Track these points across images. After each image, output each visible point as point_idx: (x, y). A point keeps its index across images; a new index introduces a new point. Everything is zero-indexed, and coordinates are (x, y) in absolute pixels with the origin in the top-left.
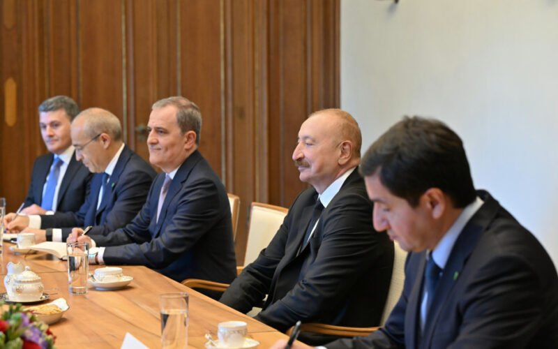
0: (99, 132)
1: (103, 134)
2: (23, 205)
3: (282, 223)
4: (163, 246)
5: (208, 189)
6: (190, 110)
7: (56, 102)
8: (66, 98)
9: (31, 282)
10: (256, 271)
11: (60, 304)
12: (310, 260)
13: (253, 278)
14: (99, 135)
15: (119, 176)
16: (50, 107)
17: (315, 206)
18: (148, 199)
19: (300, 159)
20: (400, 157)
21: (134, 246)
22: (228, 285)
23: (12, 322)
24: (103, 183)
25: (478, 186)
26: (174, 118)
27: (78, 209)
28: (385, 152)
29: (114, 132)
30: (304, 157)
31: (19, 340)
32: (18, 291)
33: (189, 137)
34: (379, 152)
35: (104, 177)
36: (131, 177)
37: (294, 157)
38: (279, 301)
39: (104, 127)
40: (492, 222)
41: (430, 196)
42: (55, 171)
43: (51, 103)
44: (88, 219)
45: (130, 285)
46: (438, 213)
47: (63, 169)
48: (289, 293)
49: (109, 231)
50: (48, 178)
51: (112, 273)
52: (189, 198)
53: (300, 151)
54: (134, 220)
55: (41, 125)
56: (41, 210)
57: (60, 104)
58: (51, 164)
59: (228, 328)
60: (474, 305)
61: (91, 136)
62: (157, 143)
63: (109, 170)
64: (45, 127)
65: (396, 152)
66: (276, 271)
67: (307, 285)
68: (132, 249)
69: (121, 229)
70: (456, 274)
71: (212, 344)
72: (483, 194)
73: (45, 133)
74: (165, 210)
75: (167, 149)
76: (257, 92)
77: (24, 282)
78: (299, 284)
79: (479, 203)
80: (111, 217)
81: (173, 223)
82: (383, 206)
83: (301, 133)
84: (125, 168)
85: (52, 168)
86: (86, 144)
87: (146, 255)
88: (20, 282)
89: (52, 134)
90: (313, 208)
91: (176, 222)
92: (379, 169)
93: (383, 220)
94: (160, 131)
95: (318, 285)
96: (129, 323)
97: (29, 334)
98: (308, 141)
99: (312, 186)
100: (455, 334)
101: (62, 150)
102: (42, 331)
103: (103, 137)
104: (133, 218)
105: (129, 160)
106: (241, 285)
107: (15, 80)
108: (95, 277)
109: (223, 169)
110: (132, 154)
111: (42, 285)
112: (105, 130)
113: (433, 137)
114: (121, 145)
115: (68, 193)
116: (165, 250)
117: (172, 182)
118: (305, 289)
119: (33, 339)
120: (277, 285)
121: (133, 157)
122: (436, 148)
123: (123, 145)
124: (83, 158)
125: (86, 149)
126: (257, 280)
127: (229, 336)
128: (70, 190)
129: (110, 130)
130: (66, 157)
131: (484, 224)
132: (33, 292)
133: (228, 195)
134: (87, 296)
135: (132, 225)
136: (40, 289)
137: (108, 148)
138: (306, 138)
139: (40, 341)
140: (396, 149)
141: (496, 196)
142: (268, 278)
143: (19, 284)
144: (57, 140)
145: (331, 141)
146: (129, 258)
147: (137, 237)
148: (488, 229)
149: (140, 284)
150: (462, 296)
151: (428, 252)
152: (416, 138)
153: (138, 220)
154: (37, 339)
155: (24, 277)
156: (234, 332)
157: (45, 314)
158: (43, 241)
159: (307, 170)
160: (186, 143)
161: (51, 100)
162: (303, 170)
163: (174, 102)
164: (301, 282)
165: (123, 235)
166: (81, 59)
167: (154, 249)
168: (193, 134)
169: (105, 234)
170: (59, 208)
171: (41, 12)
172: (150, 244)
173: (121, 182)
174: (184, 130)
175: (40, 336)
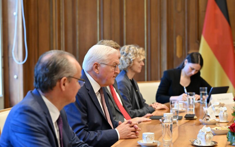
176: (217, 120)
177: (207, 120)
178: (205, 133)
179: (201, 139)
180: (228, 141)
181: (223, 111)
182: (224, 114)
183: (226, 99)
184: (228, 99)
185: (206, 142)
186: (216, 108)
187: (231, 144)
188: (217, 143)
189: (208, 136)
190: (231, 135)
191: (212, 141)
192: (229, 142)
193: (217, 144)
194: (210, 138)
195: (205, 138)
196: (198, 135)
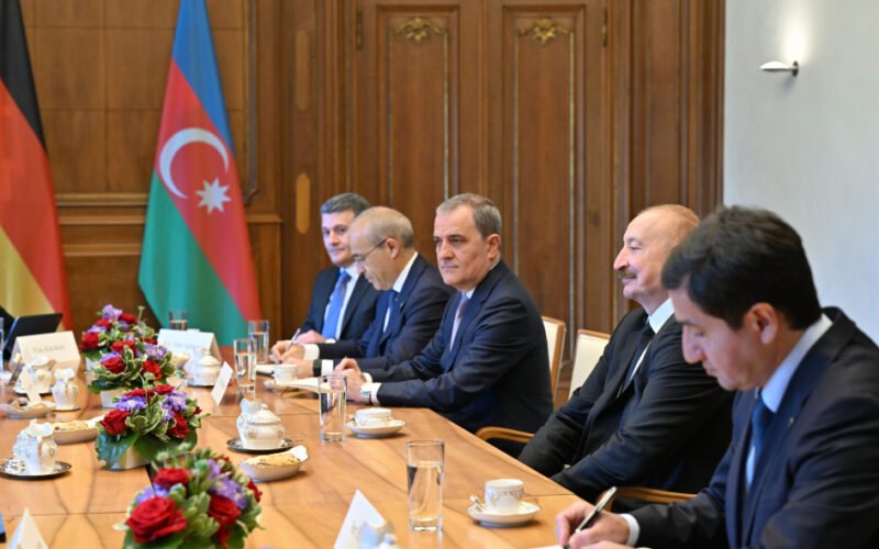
0: (383, 237)
1: (390, 240)
2: (299, 331)
3: (601, 354)
4: (453, 383)
5: (515, 311)
6: (488, 207)
7: (343, 201)
8: (356, 196)
9: (267, 424)
10: (567, 417)
11: (299, 453)
12: (633, 403)
13: (565, 426)
14: (384, 241)
15: (410, 294)
16: (335, 207)
17: (644, 330)
18: (442, 324)
19: (623, 268)
20: (713, 262)
21: (418, 383)
22: (532, 435)
23: (196, 472)
24: (390, 303)
25: (825, 301)
26: (471, 221)
27: (360, 337)
28: (694, 256)
29: (404, 237)
30: (628, 266)
31: (203, 494)
32: (252, 436)
33: (491, 243)
34: (685, 255)
35: (391, 296)
36: (423, 295)
37: (617, 265)
38: (588, 456)
39: (391, 230)
40: (842, 351)
41: (756, 313)
42: (340, 288)
43: (336, 203)
44: (371, 349)
45: (401, 431)
46: (768, 335)
47: (351, 286)
48: (602, 447)
49: (393, 363)
50: (332, 298)
51: (377, 416)
52: (489, 322)
53: (624, 258)
54: (424, 351)
55: (323, 231)
56: (321, 339)
57: (346, 204)
58: (336, 280)
59: (497, 488)
60: (809, 462)
61: (374, 242)
62: (454, 256)
63: (398, 287)
64: (328, 232)
65: (709, 255)
66: (589, 418)
67: (627, 436)
68: (413, 387)
69: (407, 362)
70: (792, 420)
71: (478, 509)
72: (833, 313)
73: (328, 241)
74: (460, 339)
75: (467, 264)
76: (616, 192)
77: (259, 424)
78: (617, 435)
79: (825, 323)
80: (396, 347)
81: (467, 354)
82: (694, 330)
83: (627, 236)
84: (416, 283)
85: (338, 285)
86: (368, 253)
87: (431, 395)
88: (254, 424)
89: (336, 241)
90: (640, 335)
91: (471, 352)
92: (686, 280)
93: (696, 348)
94: (454, 239)
95: (640, 437)
96: (384, 479)
97: (222, 488)
98: (634, 244)
99: (640, 306)
100: (784, 500)
101: (348, 261)
102: (242, 484)
103: (389, 244)
104: (423, 348)
105: (422, 273)
106: (548, 437)
107: (309, 176)
108: (357, 420)
109: (572, 292)
110: (426, 267)
111: (283, 429)
112: (391, 234)
113: (759, 234)
114: (412, 255)
115: (356, 317)
116: (455, 388)
117: (470, 302)
118: (624, 442)
119: (226, 494)
120: (589, 436)
121: (427, 270)
122: (763, 249)
123: (416, 254)
124: (365, 271)
125: (368, 260)
126: (569, 429)
127: (498, 499)
128: (358, 312)
129: (399, 235)
130: (353, 272)
131: (832, 352)
132: (270, 438)
133: (543, 318)
134: (344, 445)
135: (422, 357)
136: (280, 435)
137: (395, 258)
138: (631, 240)
139: (237, 497)
140: (709, 251)
141: (851, 315)
142: (580, 426)
143: (252, 427)
144: (342, 249)
145: (663, 242)
146: (409, 397)
147: (428, 372)
148: (836, 359)
149: (416, 430)
150: (794, 451)
151: (757, 389)
152: (734, 234)
153: (429, 351)
154: (233, 494)
155: (260, 419)
156: (505, 493)
157: (275, 466)
158: (310, 376)
159: (634, 281)
160: (489, 251)
161: (336, 198)
162: (627, 284)
163: (465, 201)
164: (620, 433)
165: (410, 369)
166: (391, 150)
167: (442, 387)
168: (496, 238)
169: (387, 369)
170: (344, 335)
171: (342, 89)
172: (437, 380)
173: (411, 301)
174: (485, 234)
175: (239, 491)
176: (48, 404)
177: (22, 405)
178: (39, 439)
179: (28, 456)
180: (99, 458)
181: (66, 379)
182: (67, 387)
183: (57, 348)
184: (62, 348)
185: (41, 463)
186: (40, 372)
187: (107, 468)
188: (70, 466)
189: (45, 447)
190: (106, 442)
191: (57, 463)
192: (103, 463)
193: (71, 470)
194: (52, 453)
195: (40, 453)
196: (15, 447)
